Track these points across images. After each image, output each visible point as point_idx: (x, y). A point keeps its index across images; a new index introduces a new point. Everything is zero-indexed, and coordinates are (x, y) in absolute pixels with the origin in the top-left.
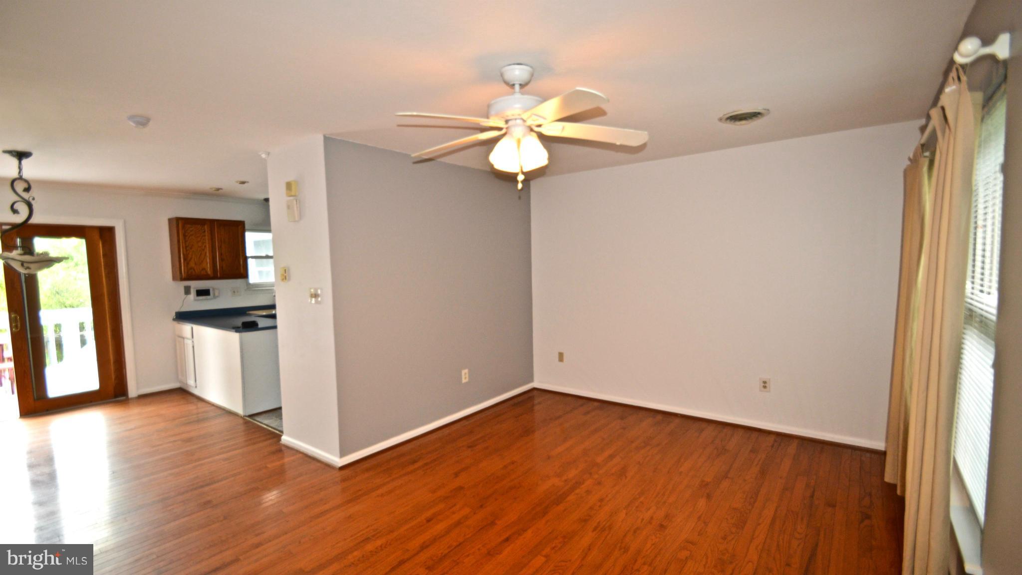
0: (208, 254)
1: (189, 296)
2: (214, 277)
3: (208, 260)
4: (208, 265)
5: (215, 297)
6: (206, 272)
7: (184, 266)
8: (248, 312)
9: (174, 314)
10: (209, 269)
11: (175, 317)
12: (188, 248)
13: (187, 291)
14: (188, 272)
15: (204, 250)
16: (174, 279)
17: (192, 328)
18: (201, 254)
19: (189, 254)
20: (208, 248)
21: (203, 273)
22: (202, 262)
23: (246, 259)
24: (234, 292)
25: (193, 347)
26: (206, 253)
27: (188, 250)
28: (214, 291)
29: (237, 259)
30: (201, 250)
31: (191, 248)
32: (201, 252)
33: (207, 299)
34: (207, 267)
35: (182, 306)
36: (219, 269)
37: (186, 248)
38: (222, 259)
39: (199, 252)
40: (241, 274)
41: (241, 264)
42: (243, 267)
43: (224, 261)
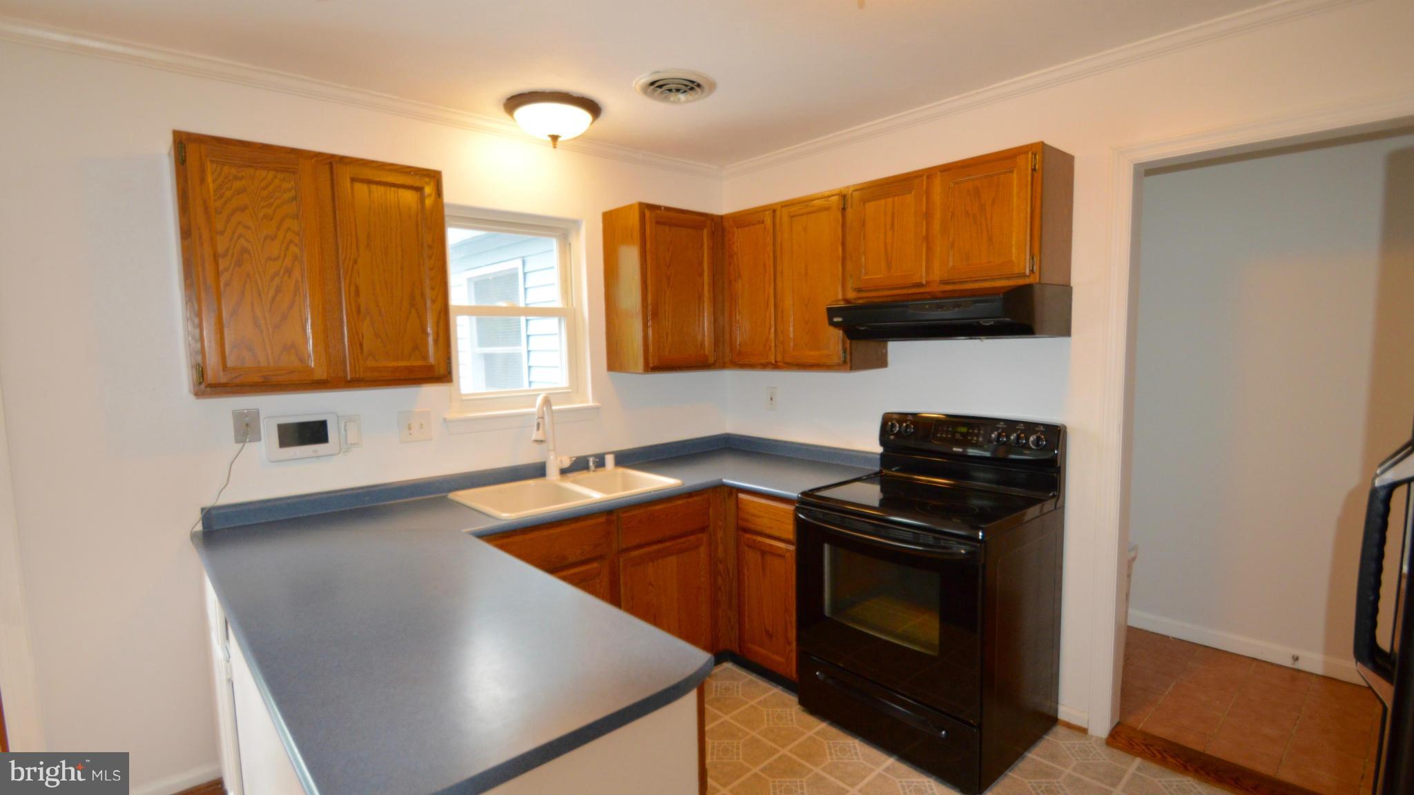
0: (306, 291)
1: (250, 445)
2: (337, 378)
3: (308, 315)
4: (309, 330)
5: (344, 448)
6: (303, 359)
8: (448, 497)
9: (198, 515)
10: (310, 350)
11: (199, 529)
12: (223, 264)
13: (246, 429)
14: (224, 357)
15: (289, 271)
16: (192, 389)
18: (278, 289)
19: (229, 284)
20: (306, 267)
21: (294, 360)
22: (285, 317)
23: (444, 311)
24: (408, 428)
26: (298, 286)
27: (226, 270)
28: (342, 425)
29: (413, 311)
30: (276, 274)
31: (239, 263)
32: (277, 280)
33: (318, 457)
34: (307, 342)
35: (225, 483)
36: (349, 352)
37: (217, 265)
38: (359, 312)
39: (272, 279)
40: (430, 368)
41: (429, 330)
42: (436, 341)
43: (368, 317)
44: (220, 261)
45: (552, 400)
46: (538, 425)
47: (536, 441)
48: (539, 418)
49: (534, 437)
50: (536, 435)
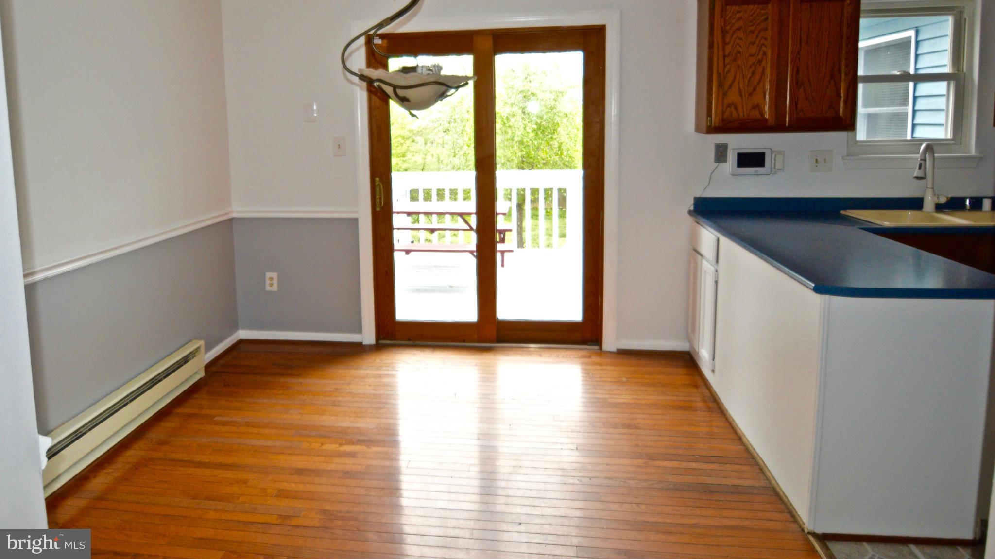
0: (768, 72)
1: (722, 165)
2: (779, 127)
3: (768, 87)
4: (767, 97)
5: (774, 171)
6: (762, 113)
7: (717, 99)
8: (842, 212)
9: (692, 202)
10: (767, 108)
11: (692, 208)
12: (727, 60)
13: (721, 153)
14: (723, 112)
15: (760, 61)
16: (698, 129)
17: (718, 240)
18: (753, 73)
19: (729, 72)
20: (769, 58)
21: (756, 114)
22: (755, 89)
23: (853, 80)
24: (819, 161)
25: (716, 282)
26: (764, 70)
27: (728, 64)
28: (773, 157)
29: (832, 82)
30: (753, 64)
31: (735, 60)
32: (753, 68)
33: (758, 175)
34: (765, 104)
35: (707, 185)
36: (789, 109)
37: (724, 60)
38: (797, 83)
39: (751, 67)
40: (839, 119)
41: (842, 95)
42: (845, 102)
43: (802, 87)
44: (726, 59)
45: (936, 148)
46: (920, 165)
47: (917, 178)
48: (921, 160)
49: (915, 175)
50: (917, 173)
